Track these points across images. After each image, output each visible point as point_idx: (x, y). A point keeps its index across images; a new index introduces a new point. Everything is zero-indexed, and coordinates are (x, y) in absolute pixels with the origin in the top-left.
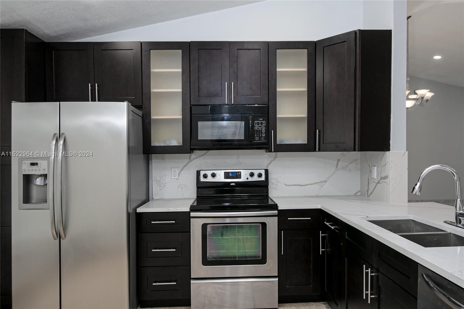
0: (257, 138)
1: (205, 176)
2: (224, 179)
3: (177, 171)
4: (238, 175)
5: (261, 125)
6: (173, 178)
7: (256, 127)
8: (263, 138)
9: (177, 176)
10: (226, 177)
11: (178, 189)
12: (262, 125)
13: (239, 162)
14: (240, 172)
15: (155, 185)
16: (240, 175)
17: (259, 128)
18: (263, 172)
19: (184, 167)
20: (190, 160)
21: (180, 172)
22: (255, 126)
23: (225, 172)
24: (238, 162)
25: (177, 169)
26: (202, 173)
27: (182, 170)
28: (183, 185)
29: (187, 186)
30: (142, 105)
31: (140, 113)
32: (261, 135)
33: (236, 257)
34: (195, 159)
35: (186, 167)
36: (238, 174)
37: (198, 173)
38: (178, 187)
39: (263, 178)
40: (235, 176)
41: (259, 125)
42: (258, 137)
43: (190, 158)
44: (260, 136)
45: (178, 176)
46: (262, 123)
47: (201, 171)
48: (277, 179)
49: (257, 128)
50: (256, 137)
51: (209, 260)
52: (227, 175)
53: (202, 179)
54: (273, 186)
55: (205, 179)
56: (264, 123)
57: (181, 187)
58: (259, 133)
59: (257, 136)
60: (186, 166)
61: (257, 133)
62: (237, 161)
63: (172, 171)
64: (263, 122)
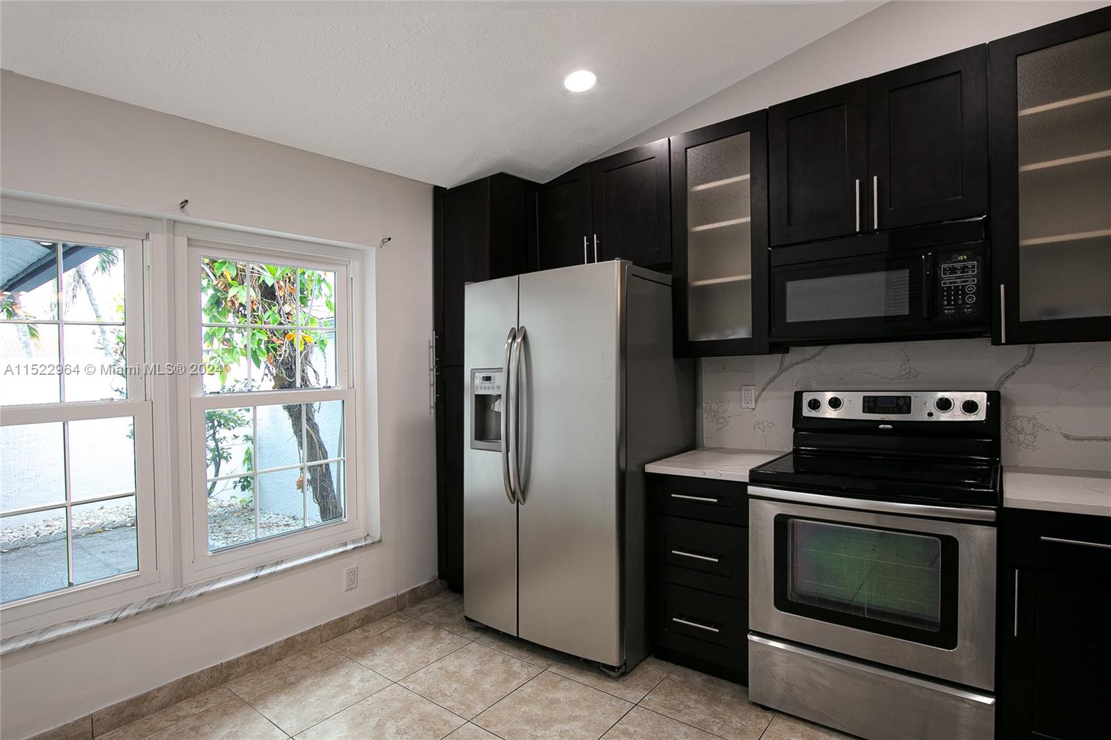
0: (948, 309)
1: (815, 405)
2: (864, 412)
3: (753, 392)
4: (903, 405)
5: (961, 273)
6: (745, 406)
7: (947, 280)
8: (968, 308)
9: (754, 403)
10: (868, 406)
11: (754, 429)
12: (967, 272)
13: (910, 372)
14: (910, 397)
15: (707, 418)
16: (909, 405)
17: (956, 282)
18: (981, 398)
19: (768, 384)
20: (782, 370)
21: (760, 395)
22: (942, 279)
23: (864, 397)
24: (907, 370)
25: (754, 387)
26: (807, 398)
27: (763, 390)
28: (765, 424)
29: (774, 425)
30: (670, 261)
31: (668, 278)
32: (963, 299)
33: (864, 608)
34: (793, 365)
35: (772, 384)
36: (901, 402)
37: (798, 397)
38: (755, 427)
39: (980, 416)
40: (893, 408)
41: (956, 273)
42: (952, 305)
43: (782, 363)
44: (960, 302)
45: (756, 403)
46: (964, 270)
47: (804, 393)
48: (1034, 418)
49: (950, 283)
50: (947, 305)
51: (791, 600)
52: (870, 405)
53: (807, 412)
54: (1021, 437)
55: (813, 411)
56: (973, 267)
57: (761, 426)
58: (956, 295)
59: (949, 304)
60: (771, 381)
61: (949, 295)
62: (904, 370)
63: (743, 392)
64: (970, 264)
